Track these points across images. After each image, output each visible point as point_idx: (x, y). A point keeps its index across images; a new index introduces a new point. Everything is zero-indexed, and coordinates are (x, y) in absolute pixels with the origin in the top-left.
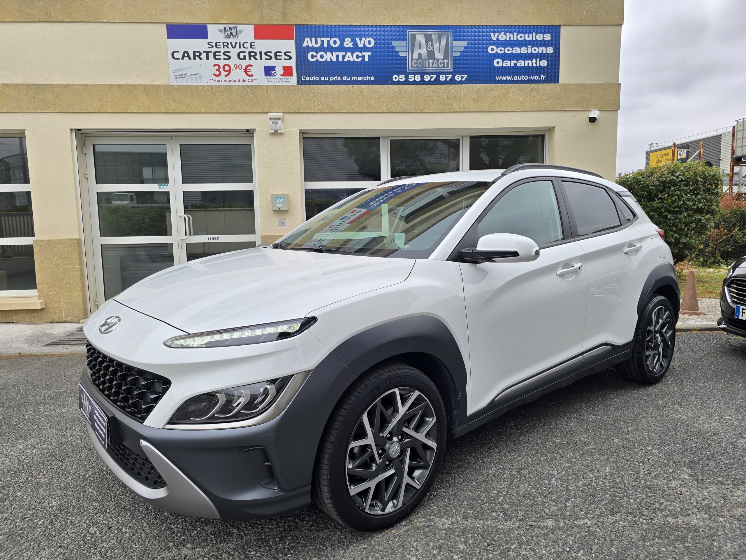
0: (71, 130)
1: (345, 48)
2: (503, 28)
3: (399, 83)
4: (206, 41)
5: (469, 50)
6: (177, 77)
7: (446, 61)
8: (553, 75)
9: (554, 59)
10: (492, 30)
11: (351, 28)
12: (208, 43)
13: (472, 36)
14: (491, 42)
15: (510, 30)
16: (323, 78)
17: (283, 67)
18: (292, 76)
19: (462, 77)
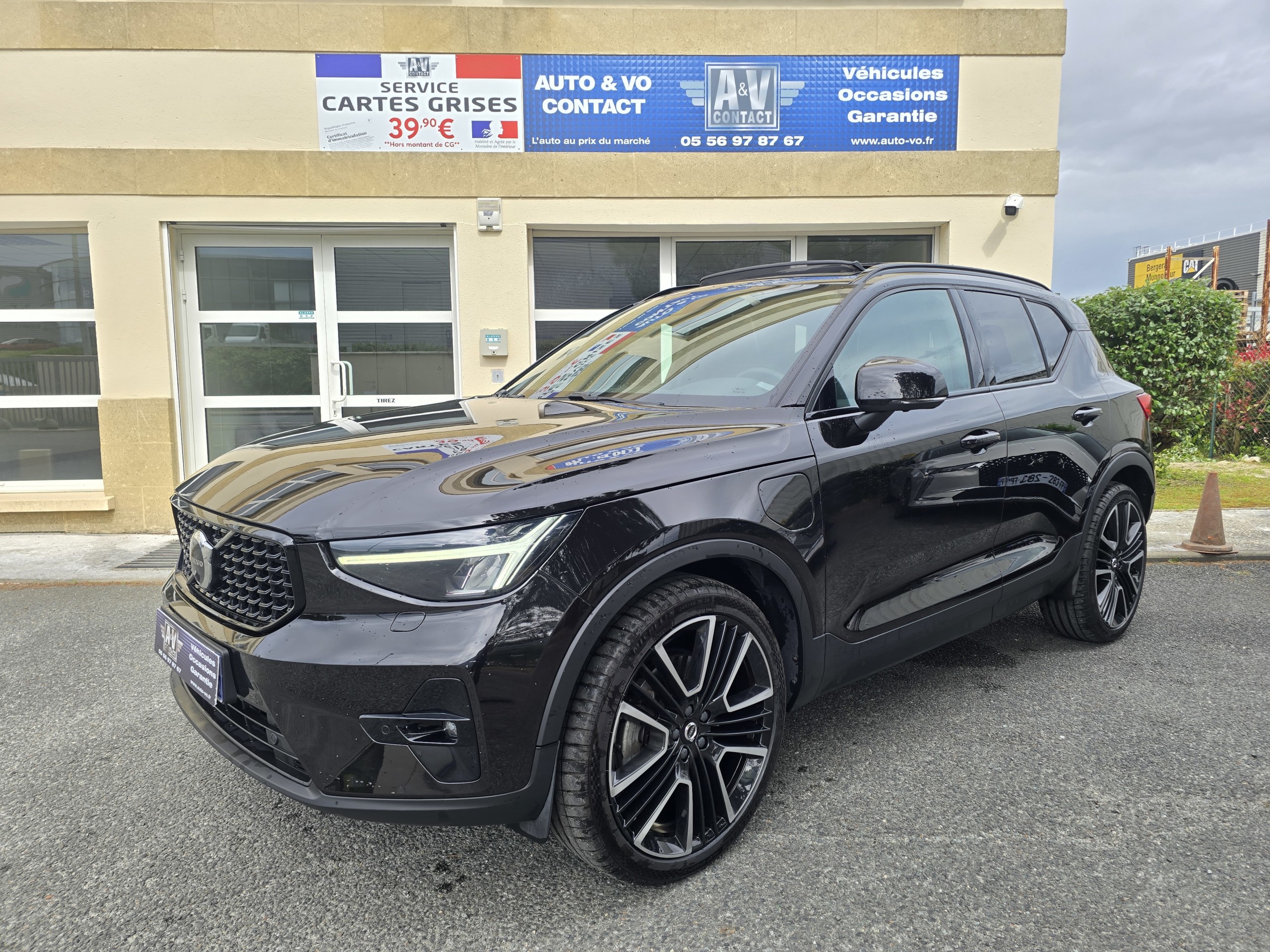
0: (161, 223)
1: (603, 91)
2: (863, 60)
3: (691, 149)
4: (378, 81)
5: (807, 95)
6: (331, 139)
7: (768, 113)
8: (947, 136)
9: (948, 110)
10: (845, 62)
11: (614, 59)
12: (382, 85)
13: (812, 72)
14: (844, 82)
15: (876, 62)
16: (567, 142)
17: (502, 122)
18: (516, 137)
19: (795, 141)
